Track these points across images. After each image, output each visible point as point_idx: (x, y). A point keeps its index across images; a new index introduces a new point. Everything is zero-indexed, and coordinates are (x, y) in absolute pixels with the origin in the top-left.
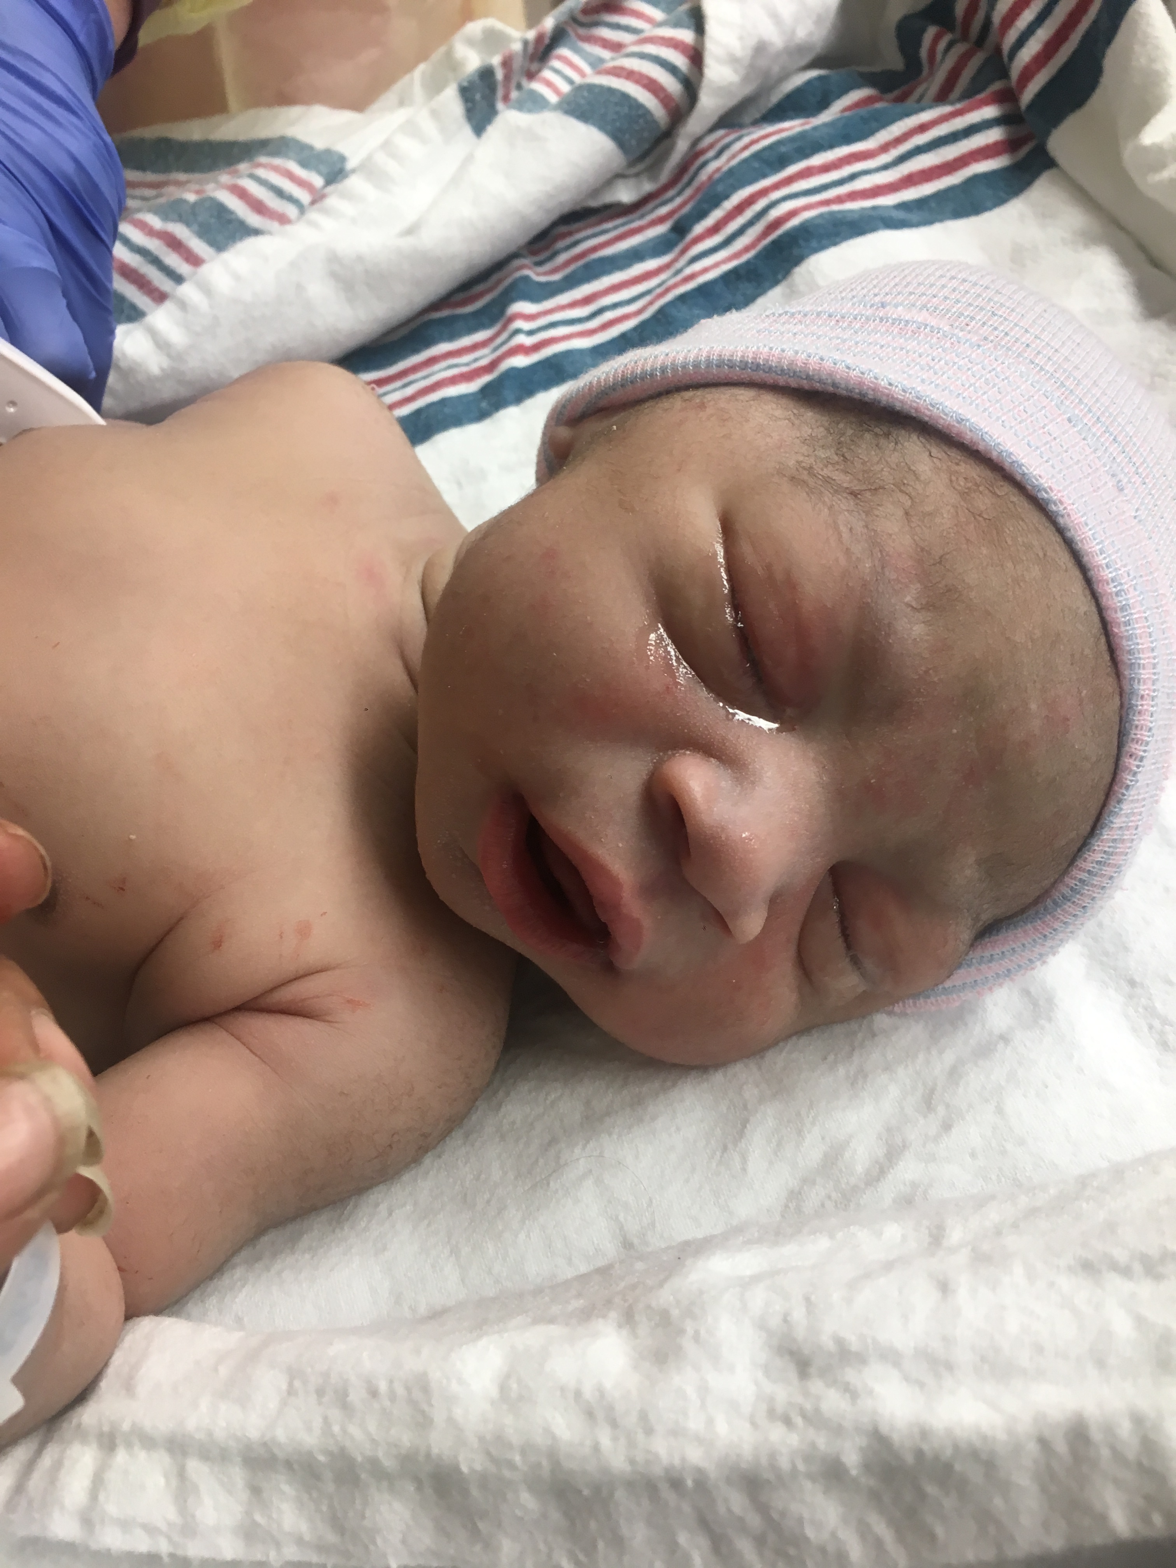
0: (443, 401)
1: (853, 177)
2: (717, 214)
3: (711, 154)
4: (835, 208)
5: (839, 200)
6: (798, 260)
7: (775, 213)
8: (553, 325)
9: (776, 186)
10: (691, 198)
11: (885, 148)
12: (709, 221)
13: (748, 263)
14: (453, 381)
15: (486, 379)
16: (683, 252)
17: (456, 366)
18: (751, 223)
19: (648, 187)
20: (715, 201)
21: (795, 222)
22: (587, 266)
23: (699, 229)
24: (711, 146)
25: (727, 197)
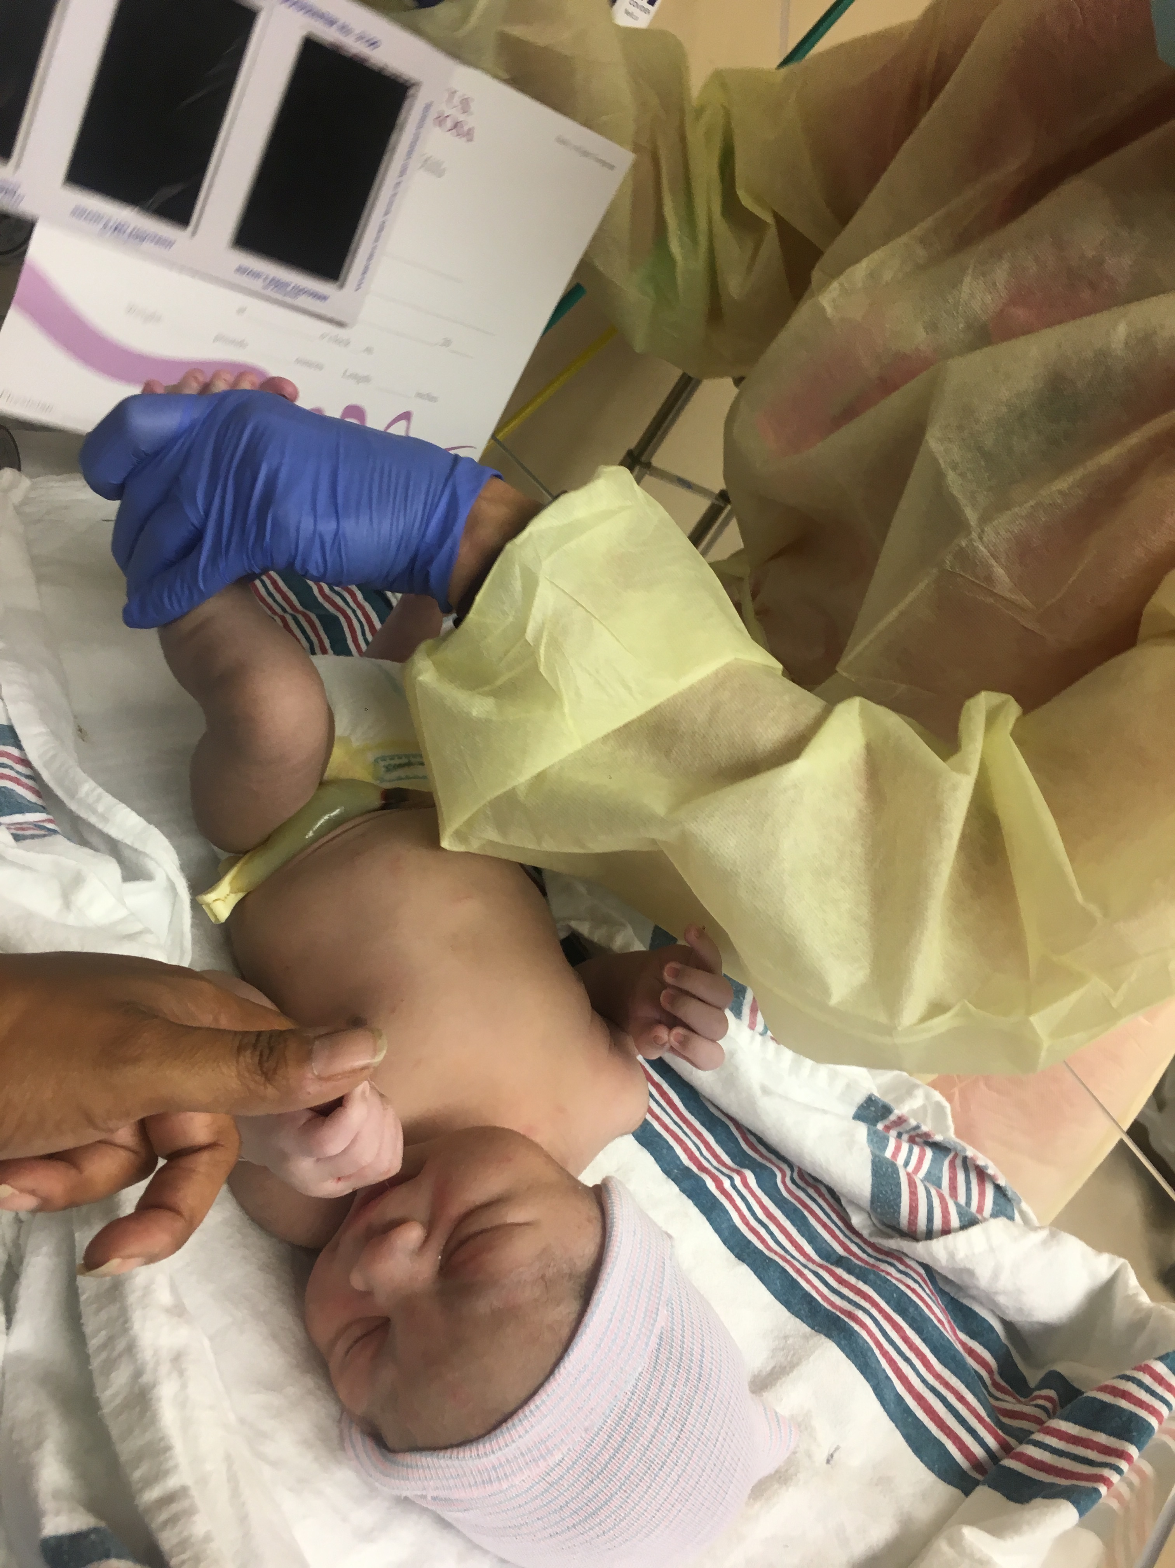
0: (671, 1148)
1: (907, 1360)
2: (852, 1280)
3: (902, 1267)
4: (877, 1352)
5: (885, 1354)
6: (829, 1336)
7: (860, 1314)
8: (743, 1198)
9: (881, 1311)
10: (867, 1263)
11: (938, 1376)
12: (845, 1276)
13: (820, 1305)
14: (686, 1149)
15: (694, 1169)
16: (821, 1266)
17: (699, 1149)
18: (850, 1301)
19: (865, 1233)
20: (862, 1275)
21: (856, 1327)
22: (796, 1209)
23: (840, 1271)
24: (907, 1266)
25: (865, 1283)
